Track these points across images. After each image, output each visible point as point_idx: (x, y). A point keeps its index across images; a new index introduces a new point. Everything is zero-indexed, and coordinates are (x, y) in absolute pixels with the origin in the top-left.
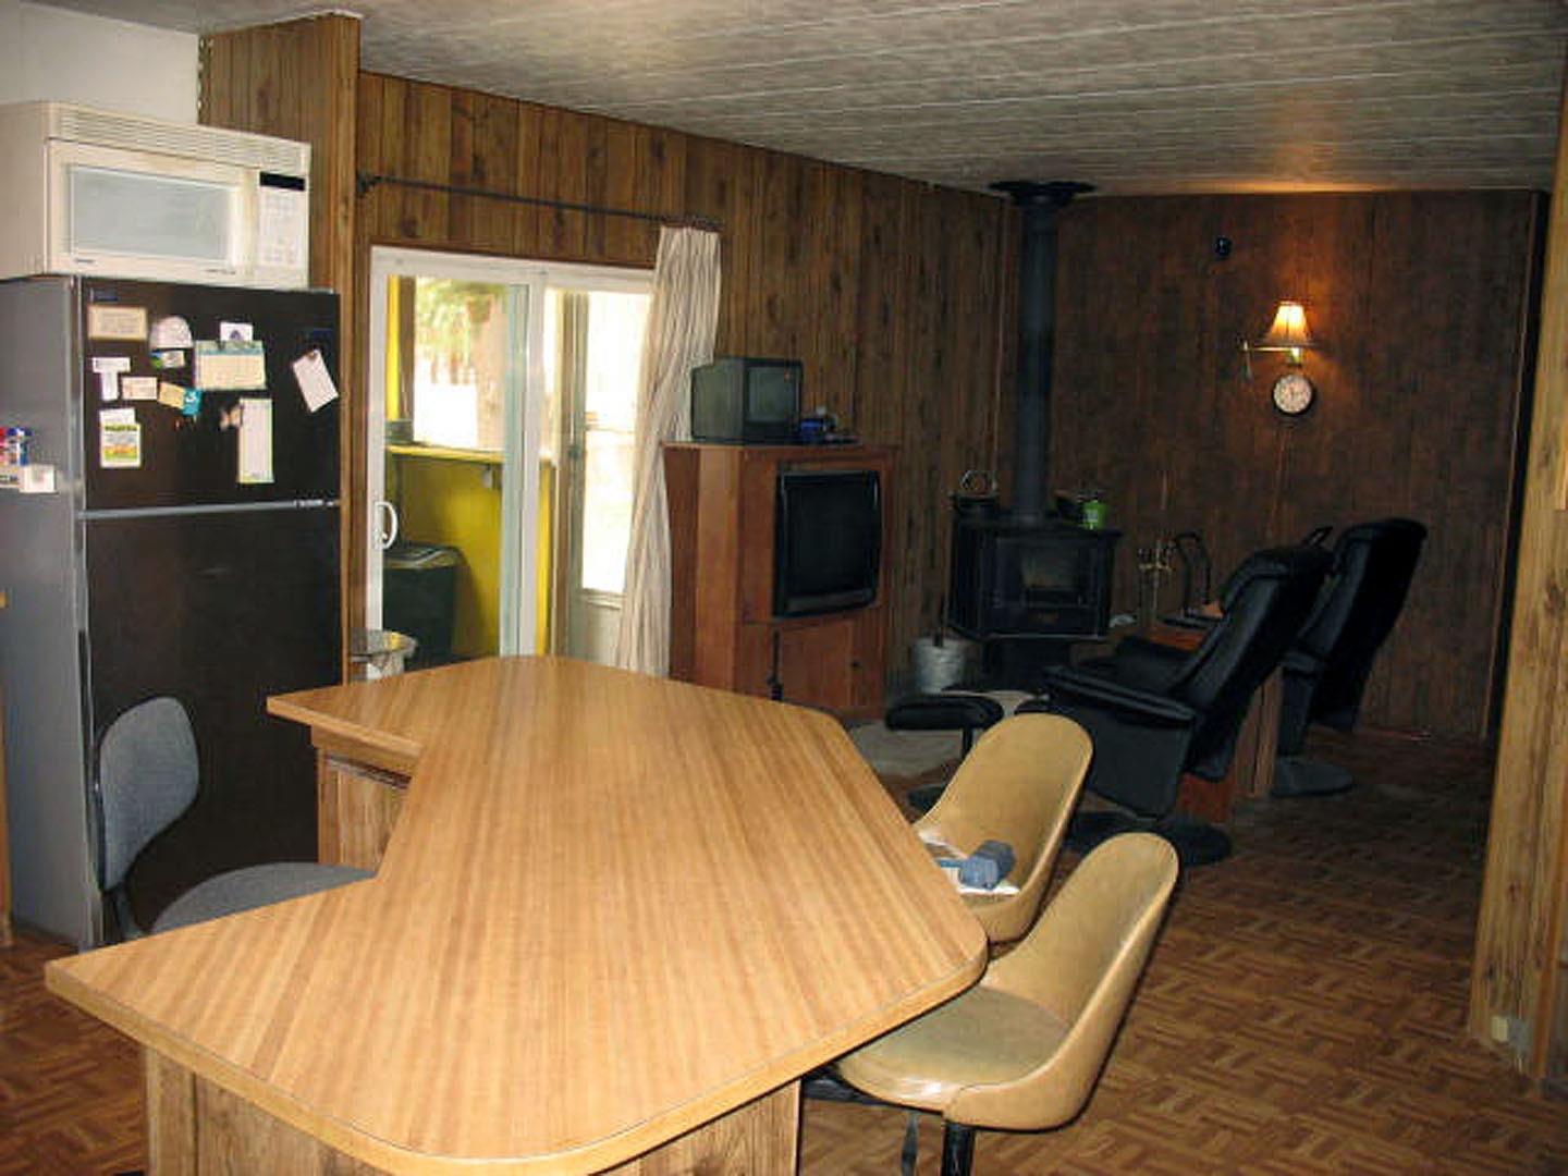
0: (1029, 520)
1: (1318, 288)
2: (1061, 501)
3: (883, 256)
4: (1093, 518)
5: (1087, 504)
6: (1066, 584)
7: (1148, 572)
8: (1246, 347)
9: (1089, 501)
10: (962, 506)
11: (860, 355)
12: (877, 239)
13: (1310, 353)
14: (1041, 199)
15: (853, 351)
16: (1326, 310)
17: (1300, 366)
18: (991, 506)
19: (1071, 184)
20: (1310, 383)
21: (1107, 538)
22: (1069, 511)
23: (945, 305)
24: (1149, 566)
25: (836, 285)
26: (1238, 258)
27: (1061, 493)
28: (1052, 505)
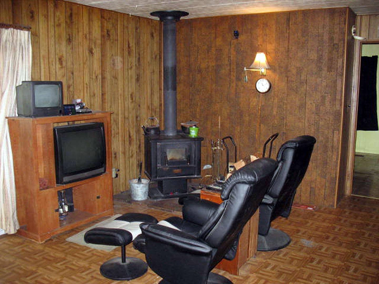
0: (171, 134)
1: (270, 47)
2: (182, 127)
3: (112, 41)
4: (193, 133)
5: (191, 128)
6: (184, 158)
7: (215, 150)
8: (245, 69)
9: (191, 127)
10: (147, 131)
11: (103, 78)
12: (109, 35)
13: (268, 71)
14: (169, 18)
15: (100, 77)
16: (273, 55)
17: (265, 76)
18: (157, 130)
19: (179, 12)
20: (269, 81)
21: (199, 139)
22: (185, 130)
23: (139, 59)
24: (216, 148)
25: (91, 52)
26: (242, 38)
27: (182, 124)
28: (179, 128)
